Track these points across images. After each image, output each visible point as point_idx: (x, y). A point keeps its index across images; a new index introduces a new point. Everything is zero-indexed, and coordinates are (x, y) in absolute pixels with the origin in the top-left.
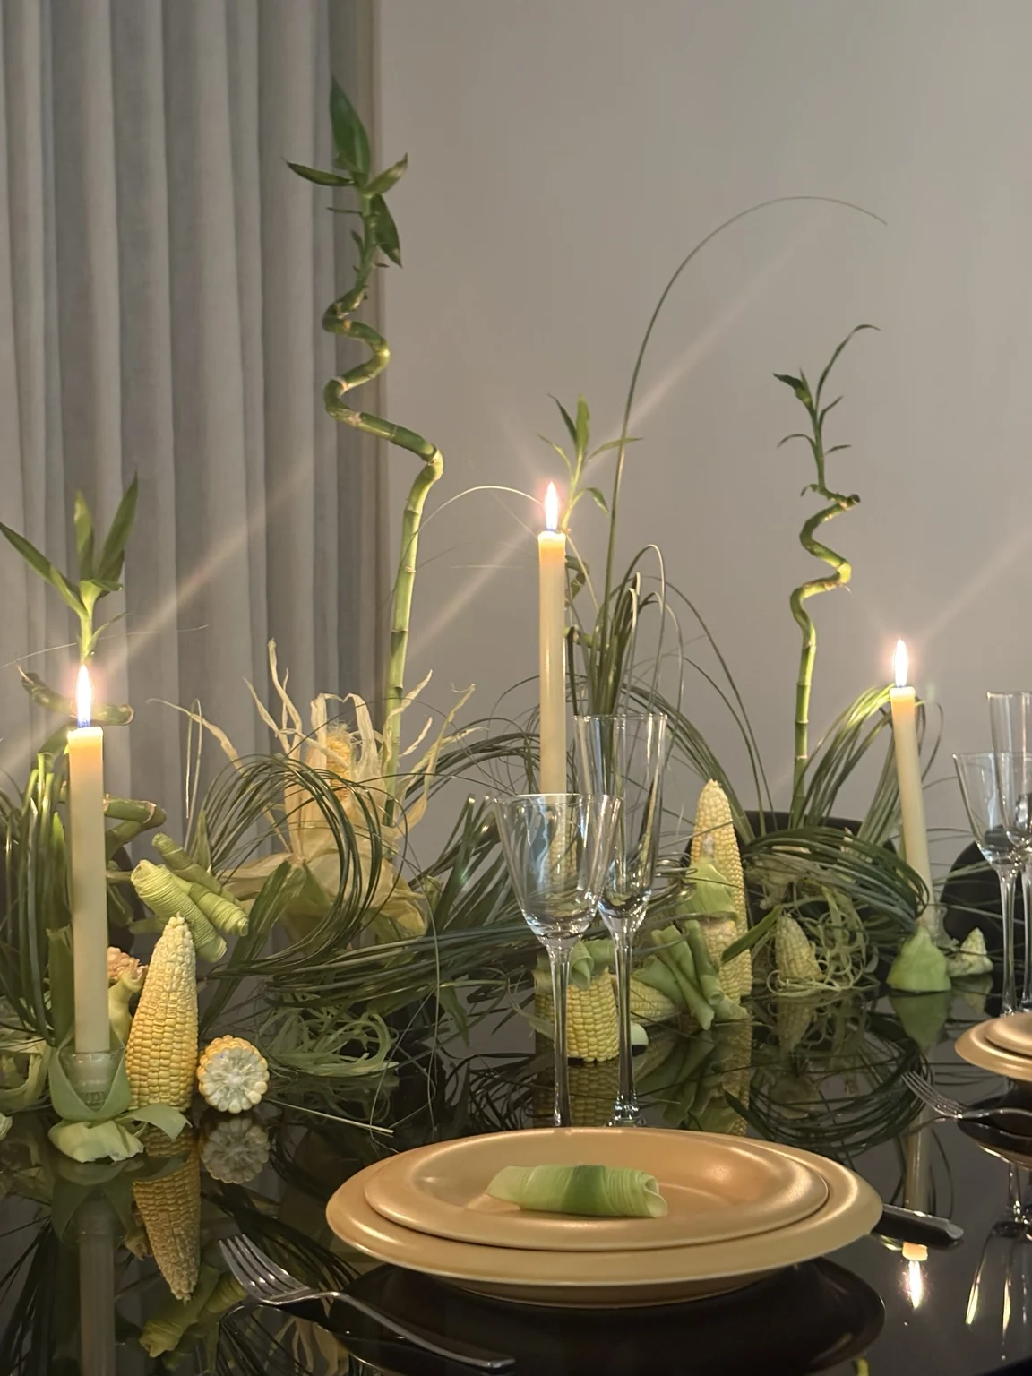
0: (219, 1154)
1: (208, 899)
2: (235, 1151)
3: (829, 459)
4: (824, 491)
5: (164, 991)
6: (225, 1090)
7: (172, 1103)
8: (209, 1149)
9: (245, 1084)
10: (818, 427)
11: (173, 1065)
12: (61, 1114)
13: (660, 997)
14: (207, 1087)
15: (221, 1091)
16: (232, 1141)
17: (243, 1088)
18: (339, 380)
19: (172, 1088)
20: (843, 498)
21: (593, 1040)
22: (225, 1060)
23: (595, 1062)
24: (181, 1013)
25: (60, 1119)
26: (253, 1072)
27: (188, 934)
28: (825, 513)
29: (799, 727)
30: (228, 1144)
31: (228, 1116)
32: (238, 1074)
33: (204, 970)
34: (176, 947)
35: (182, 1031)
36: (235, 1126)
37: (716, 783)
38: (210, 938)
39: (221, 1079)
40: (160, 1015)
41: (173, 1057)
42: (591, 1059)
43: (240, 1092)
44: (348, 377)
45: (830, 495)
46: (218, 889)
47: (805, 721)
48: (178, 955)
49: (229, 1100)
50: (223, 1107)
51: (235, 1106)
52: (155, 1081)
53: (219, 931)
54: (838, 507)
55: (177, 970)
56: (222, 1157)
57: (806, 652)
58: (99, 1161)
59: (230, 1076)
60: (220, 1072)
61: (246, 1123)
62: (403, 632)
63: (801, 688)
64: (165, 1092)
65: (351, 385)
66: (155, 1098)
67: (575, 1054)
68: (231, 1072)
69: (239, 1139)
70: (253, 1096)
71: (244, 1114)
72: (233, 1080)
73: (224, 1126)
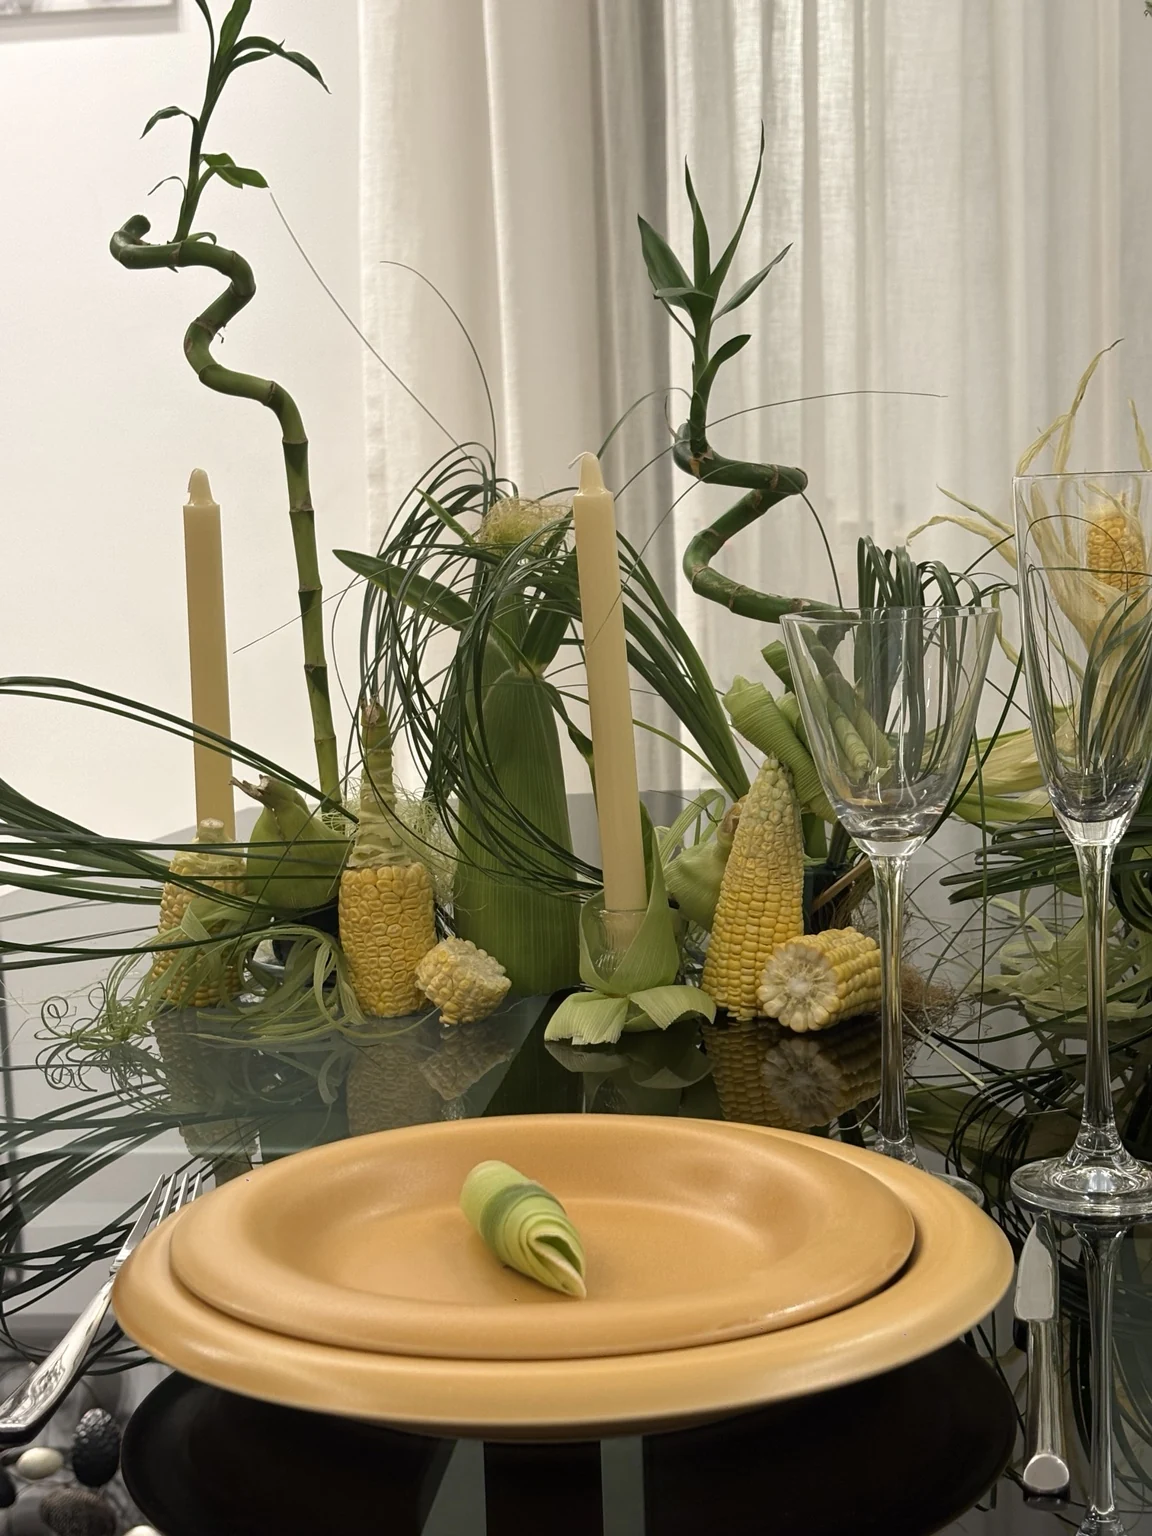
2: (801, 1081)
5: (741, 855)
6: (786, 998)
7: (743, 1004)
9: (812, 994)
11: (745, 953)
14: (766, 991)
15: (781, 999)
16: (796, 1067)
17: (809, 1000)
19: (742, 983)
24: (758, 886)
26: (823, 980)
30: (790, 1071)
31: (788, 1033)
32: (804, 980)
34: (759, 799)
35: (762, 910)
36: (799, 1049)
39: (783, 982)
40: (736, 886)
41: (746, 942)
43: (803, 1003)
48: (761, 809)
49: (791, 1012)
50: (784, 1019)
51: (797, 1021)
52: (724, 971)
55: (758, 828)
56: (784, 1086)
59: (794, 980)
60: (781, 973)
61: (814, 1047)
64: (735, 987)
66: (723, 992)
68: (794, 976)
69: (805, 1066)
70: (820, 1013)
71: (808, 1035)
72: (799, 987)
73: (785, 1044)
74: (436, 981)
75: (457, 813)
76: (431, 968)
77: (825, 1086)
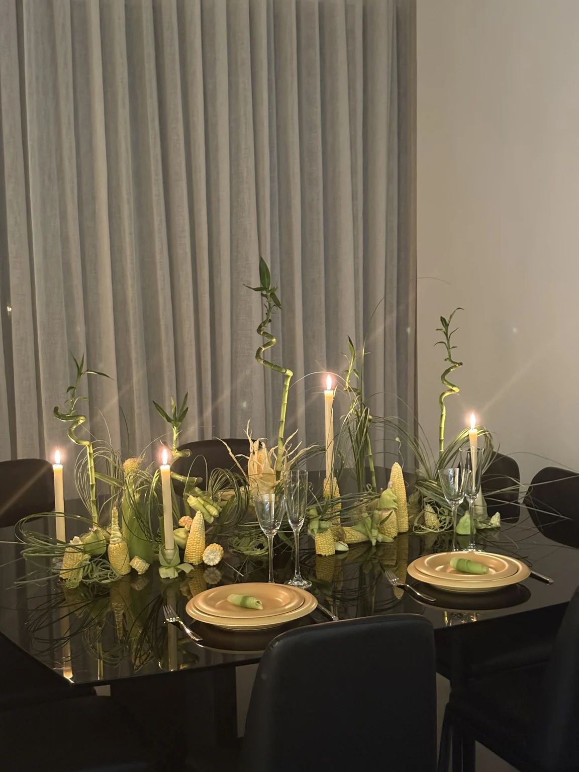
0: (208, 576)
1: (208, 507)
2: (212, 575)
3: (452, 351)
4: (451, 361)
5: (194, 531)
6: (209, 560)
8: (205, 575)
9: (215, 558)
10: (448, 340)
11: (196, 551)
12: (162, 564)
13: (361, 535)
14: (204, 559)
18: (261, 347)
19: (196, 557)
20: (457, 363)
21: (324, 550)
22: (209, 551)
23: (325, 556)
24: (199, 537)
25: (161, 566)
26: (217, 555)
27: (202, 516)
28: (451, 368)
29: (441, 441)
30: (210, 574)
31: (210, 566)
32: (213, 555)
33: (207, 525)
34: (198, 520)
35: (199, 542)
36: (212, 569)
37: (397, 463)
38: (209, 517)
39: (208, 556)
40: (193, 538)
41: (197, 549)
42: (324, 555)
43: (213, 560)
44: (264, 346)
45: (453, 362)
46: (212, 503)
47: (442, 438)
48: (199, 522)
49: (210, 562)
50: (208, 564)
51: (211, 564)
52: (192, 555)
53: (211, 515)
54: (455, 366)
55: (198, 526)
57: (442, 416)
58: (167, 578)
60: (209, 554)
61: (215, 568)
62: (283, 421)
63: (441, 428)
64: (194, 558)
65: (266, 348)
67: (319, 553)
69: (213, 573)
70: (217, 562)
71: (214, 566)
72: (211, 557)
73: (208, 569)
74: (138, 566)
75: (127, 522)
76: (135, 563)
77: (217, 575)
